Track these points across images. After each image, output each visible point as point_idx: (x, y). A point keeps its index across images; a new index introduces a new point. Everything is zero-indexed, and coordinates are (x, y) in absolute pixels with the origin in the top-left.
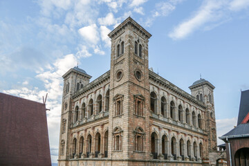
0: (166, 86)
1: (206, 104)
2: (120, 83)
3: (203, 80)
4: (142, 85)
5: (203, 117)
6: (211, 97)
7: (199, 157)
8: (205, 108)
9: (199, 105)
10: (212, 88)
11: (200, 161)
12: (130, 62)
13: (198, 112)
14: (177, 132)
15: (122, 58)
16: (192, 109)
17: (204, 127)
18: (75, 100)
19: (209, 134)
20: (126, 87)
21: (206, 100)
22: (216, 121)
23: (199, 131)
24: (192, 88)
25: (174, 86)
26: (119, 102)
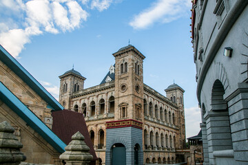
0: (152, 94)
1: (178, 105)
2: (125, 94)
3: (176, 85)
4: (140, 96)
5: (176, 116)
6: (181, 99)
7: (173, 147)
8: (177, 108)
9: (173, 106)
10: (183, 91)
11: (174, 151)
12: (133, 80)
13: (172, 112)
14: (159, 129)
15: (126, 75)
16: (168, 110)
17: (176, 123)
18: (73, 100)
19: (180, 129)
20: (131, 98)
21: (178, 102)
22: (185, 118)
23: (174, 127)
24: (167, 91)
25: (157, 92)
26: (124, 108)
